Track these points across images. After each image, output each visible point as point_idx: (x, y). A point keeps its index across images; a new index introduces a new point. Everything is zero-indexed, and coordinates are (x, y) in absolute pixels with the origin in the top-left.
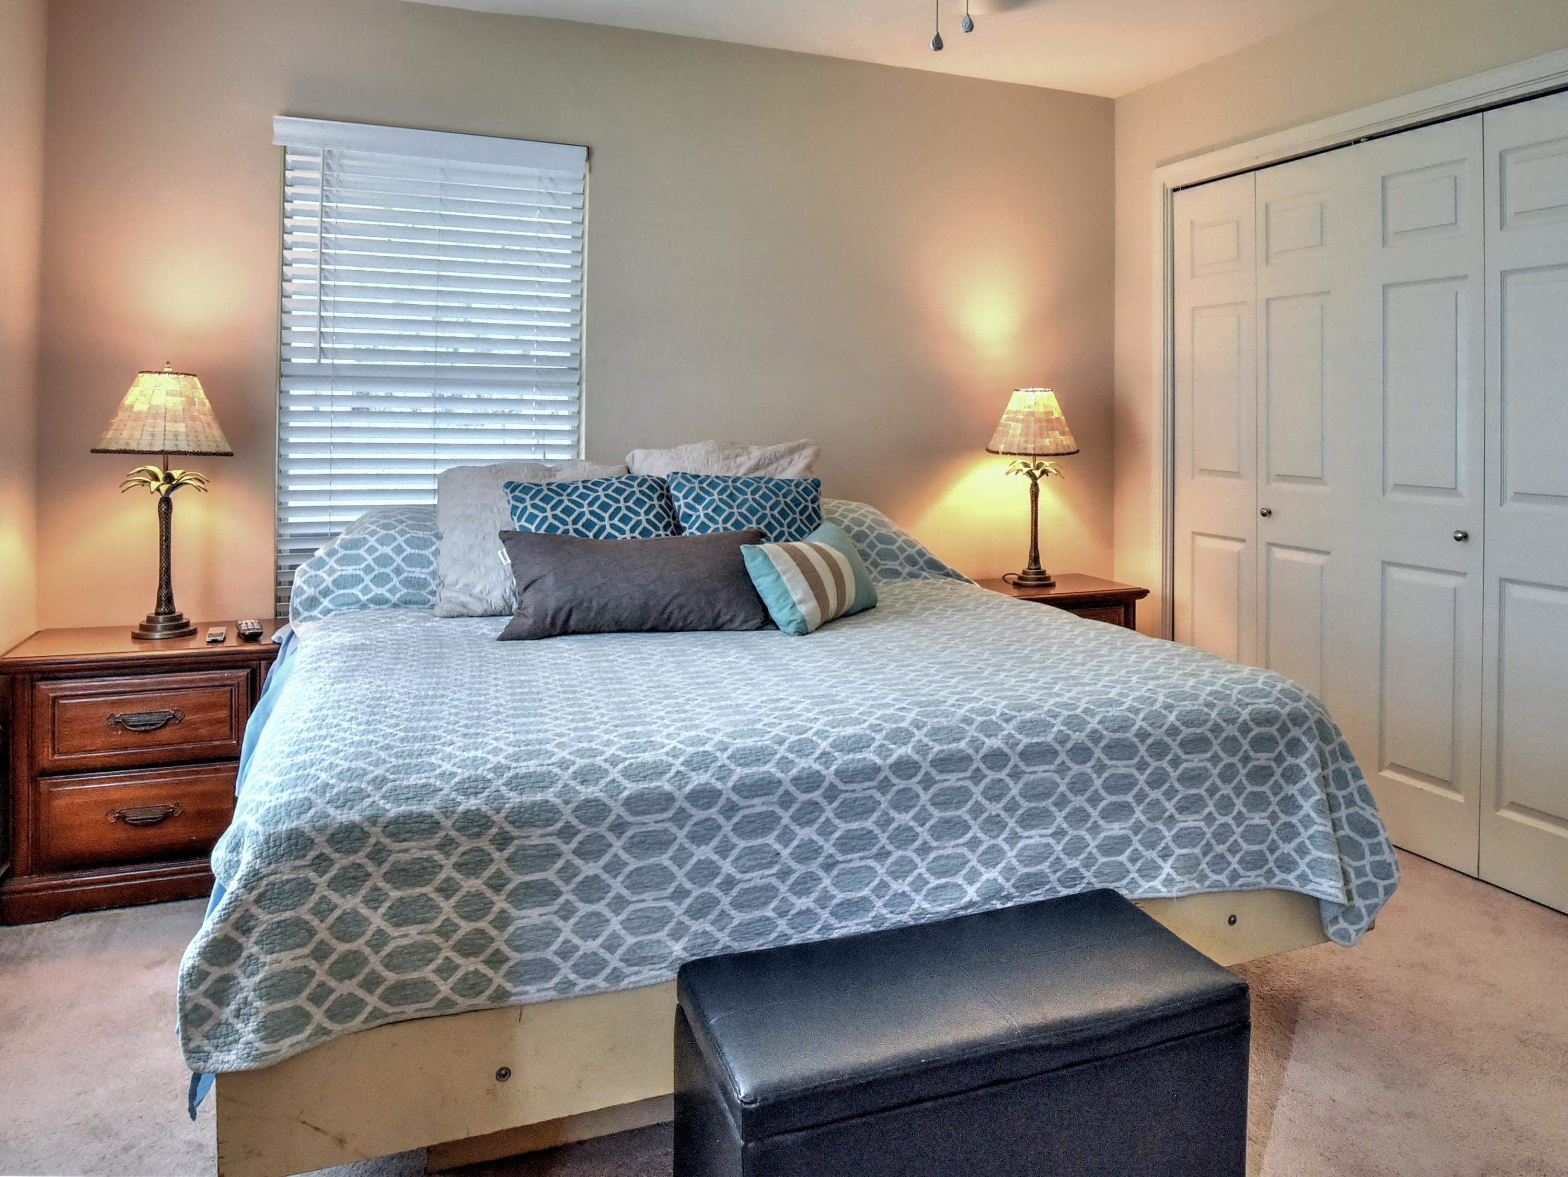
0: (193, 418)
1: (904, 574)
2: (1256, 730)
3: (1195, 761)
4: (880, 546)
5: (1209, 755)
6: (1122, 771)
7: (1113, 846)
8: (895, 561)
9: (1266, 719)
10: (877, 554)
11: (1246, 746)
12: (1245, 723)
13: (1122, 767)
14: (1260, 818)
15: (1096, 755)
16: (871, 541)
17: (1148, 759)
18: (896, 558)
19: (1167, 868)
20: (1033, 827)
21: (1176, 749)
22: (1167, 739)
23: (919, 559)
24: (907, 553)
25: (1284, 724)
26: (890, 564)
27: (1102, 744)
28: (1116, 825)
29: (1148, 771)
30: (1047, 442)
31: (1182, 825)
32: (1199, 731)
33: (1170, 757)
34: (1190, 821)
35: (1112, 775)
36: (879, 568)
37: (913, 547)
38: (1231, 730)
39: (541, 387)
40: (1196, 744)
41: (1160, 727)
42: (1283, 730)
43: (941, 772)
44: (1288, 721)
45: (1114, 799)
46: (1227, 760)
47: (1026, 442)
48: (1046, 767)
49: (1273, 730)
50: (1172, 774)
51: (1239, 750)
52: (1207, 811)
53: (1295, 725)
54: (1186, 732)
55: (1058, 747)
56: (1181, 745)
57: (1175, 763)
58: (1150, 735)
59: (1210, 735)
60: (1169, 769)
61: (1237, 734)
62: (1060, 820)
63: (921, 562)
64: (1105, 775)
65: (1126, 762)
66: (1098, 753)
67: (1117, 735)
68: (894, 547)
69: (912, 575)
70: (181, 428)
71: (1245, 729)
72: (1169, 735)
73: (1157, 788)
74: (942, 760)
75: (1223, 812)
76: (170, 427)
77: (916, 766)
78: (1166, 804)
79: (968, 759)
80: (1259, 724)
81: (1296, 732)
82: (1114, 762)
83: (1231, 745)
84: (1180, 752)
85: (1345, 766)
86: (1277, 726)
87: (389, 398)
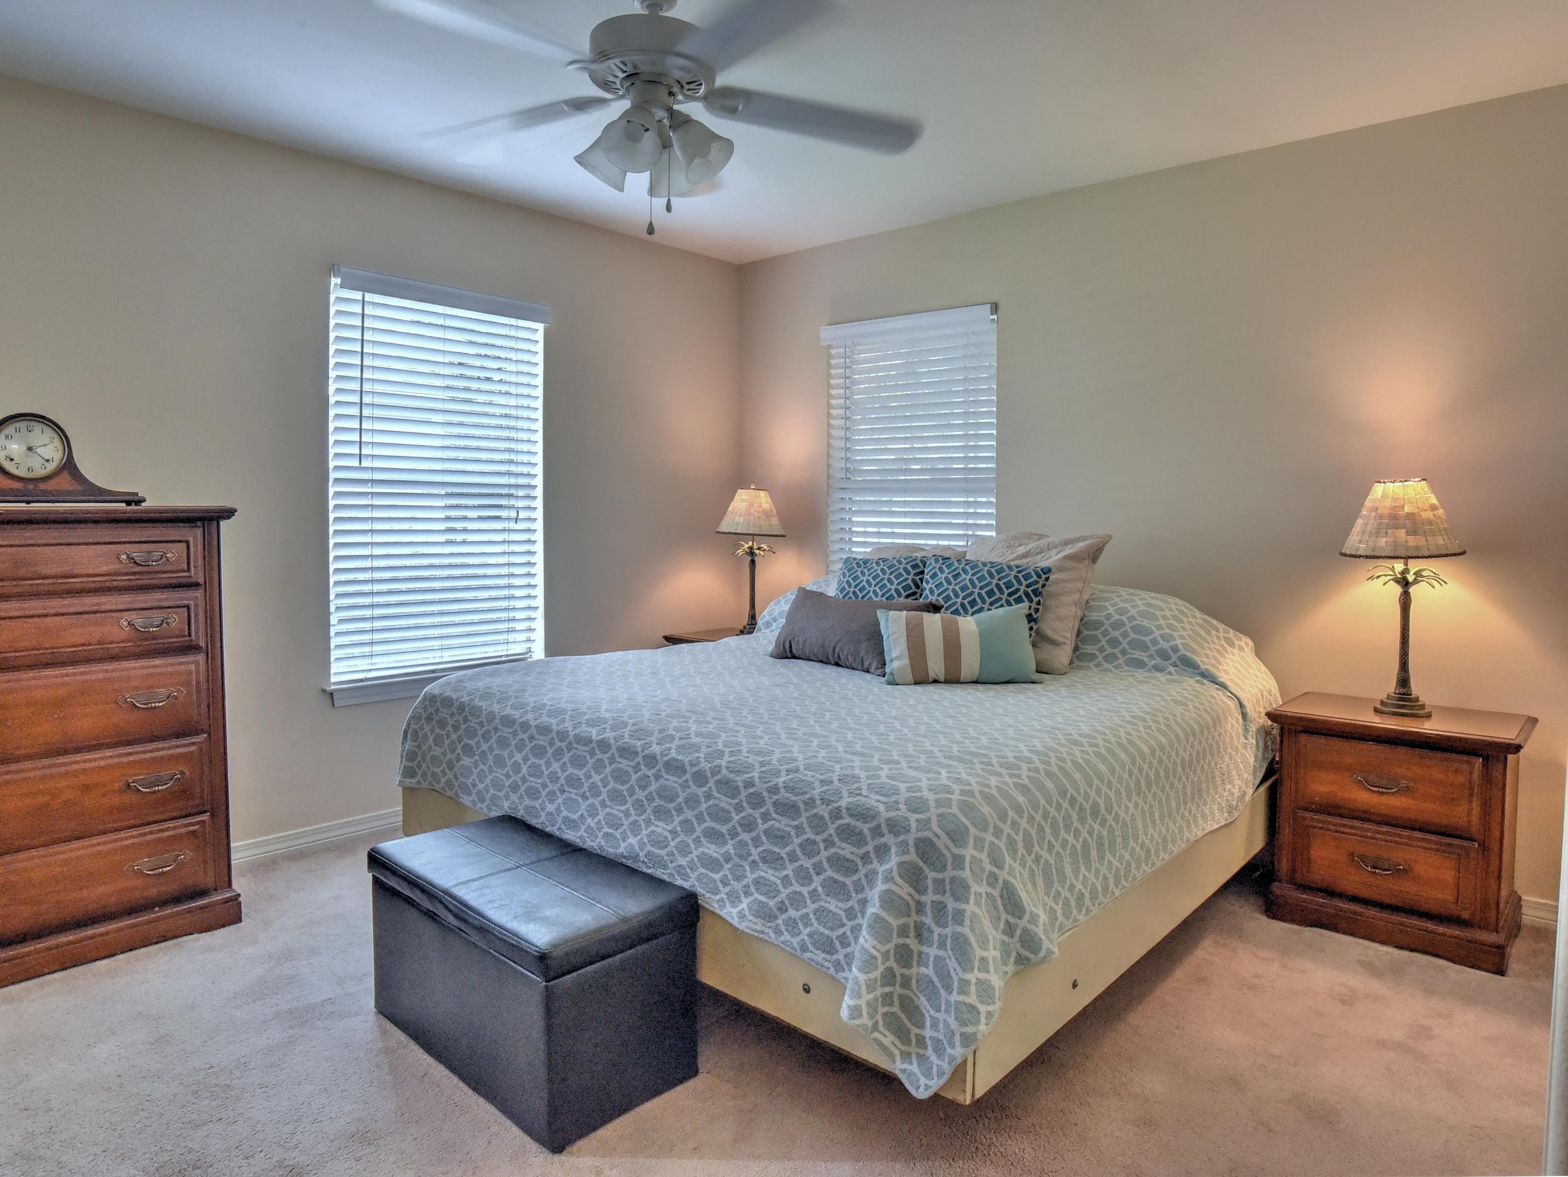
0: (750, 514)
1: (1149, 666)
2: (847, 820)
3: (781, 823)
4: (1133, 636)
5: (795, 823)
6: (723, 805)
7: (712, 864)
8: (1144, 652)
9: (863, 814)
10: (1128, 643)
11: (832, 829)
12: (839, 809)
13: (725, 803)
14: (836, 907)
15: (709, 785)
16: (1126, 631)
17: (745, 804)
18: (1146, 649)
19: (744, 904)
20: (661, 820)
21: (769, 806)
22: (765, 794)
23: (1172, 654)
24: (1159, 646)
25: (879, 826)
26: (1138, 655)
27: (717, 778)
28: (713, 847)
29: (742, 815)
30: (1382, 541)
31: (763, 874)
32: (794, 798)
33: (762, 810)
34: (769, 874)
35: (714, 805)
36: (1127, 657)
37: (1168, 641)
38: (822, 810)
39: (966, 492)
40: (789, 809)
41: (766, 783)
42: (877, 832)
43: (620, 756)
44: (883, 826)
45: (713, 825)
46: (810, 835)
47: (1360, 542)
48: (676, 779)
49: (865, 828)
50: (760, 826)
51: (824, 832)
52: (785, 873)
53: (890, 832)
54: (783, 795)
55: (688, 768)
56: (775, 804)
57: (766, 817)
58: (754, 785)
59: (802, 806)
60: (759, 821)
61: (827, 816)
62: (676, 822)
63: (1174, 657)
64: (711, 803)
65: (729, 800)
66: (711, 784)
67: (732, 776)
68: (1147, 639)
69: (1158, 669)
70: (741, 520)
71: (836, 814)
72: (769, 792)
73: (748, 832)
74: (623, 749)
75: (800, 881)
76: (737, 519)
77: (609, 746)
78: (753, 850)
79: (636, 753)
80: (851, 815)
81: (888, 839)
82: (719, 796)
83: (818, 824)
84: (772, 809)
85: (951, 905)
86: (871, 825)
87: (891, 502)
